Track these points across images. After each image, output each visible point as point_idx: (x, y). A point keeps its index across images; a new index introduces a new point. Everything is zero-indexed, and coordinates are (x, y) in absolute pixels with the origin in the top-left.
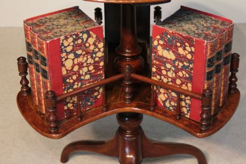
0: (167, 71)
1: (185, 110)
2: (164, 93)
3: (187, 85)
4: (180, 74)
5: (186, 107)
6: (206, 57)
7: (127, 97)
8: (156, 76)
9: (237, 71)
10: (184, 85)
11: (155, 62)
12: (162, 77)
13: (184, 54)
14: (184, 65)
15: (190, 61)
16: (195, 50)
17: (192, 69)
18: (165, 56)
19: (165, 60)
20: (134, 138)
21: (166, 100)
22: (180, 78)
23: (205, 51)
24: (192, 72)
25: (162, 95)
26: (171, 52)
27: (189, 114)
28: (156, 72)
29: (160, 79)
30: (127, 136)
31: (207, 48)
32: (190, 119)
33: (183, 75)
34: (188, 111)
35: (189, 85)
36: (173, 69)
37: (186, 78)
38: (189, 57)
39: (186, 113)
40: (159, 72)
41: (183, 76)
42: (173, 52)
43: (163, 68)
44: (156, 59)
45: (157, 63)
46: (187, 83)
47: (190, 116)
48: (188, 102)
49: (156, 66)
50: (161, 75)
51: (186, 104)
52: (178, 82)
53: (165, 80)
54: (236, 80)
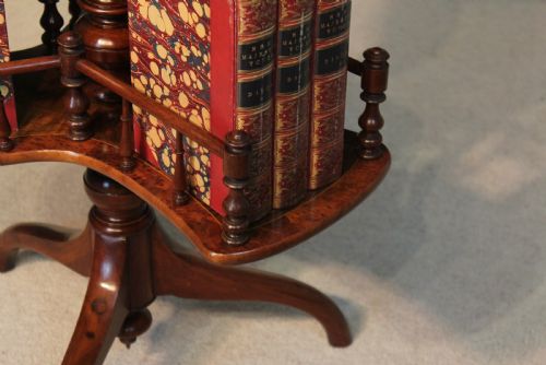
0: (160, 66)
1: (199, 181)
2: (158, 128)
3: (200, 113)
4: (186, 78)
5: (203, 176)
6: (236, 38)
7: (73, 124)
8: (139, 77)
9: (382, 98)
10: (195, 112)
11: (134, 35)
12: (152, 82)
13: (191, 23)
14: (192, 54)
15: (202, 45)
16: (212, 14)
17: (207, 68)
18: (154, 22)
19: (154, 33)
20: (121, 239)
21: (163, 147)
22: (186, 89)
23: (231, 22)
24: (209, 75)
25: (153, 130)
26: (164, 12)
27: (208, 194)
28: (138, 64)
29: (148, 87)
30: (110, 230)
31: (236, 12)
32: (211, 210)
33: (192, 82)
34: (206, 185)
35: (205, 113)
36: (171, 61)
37: (197, 92)
38: (201, 31)
39: (202, 189)
40: (145, 68)
41: (192, 85)
42: (170, 13)
43: (151, 55)
44: (137, 29)
45: (139, 39)
46: (201, 106)
47: (211, 201)
48: (205, 159)
49: (139, 49)
50: (148, 75)
51: (201, 164)
52: (183, 100)
53: (158, 92)
54: (380, 122)
